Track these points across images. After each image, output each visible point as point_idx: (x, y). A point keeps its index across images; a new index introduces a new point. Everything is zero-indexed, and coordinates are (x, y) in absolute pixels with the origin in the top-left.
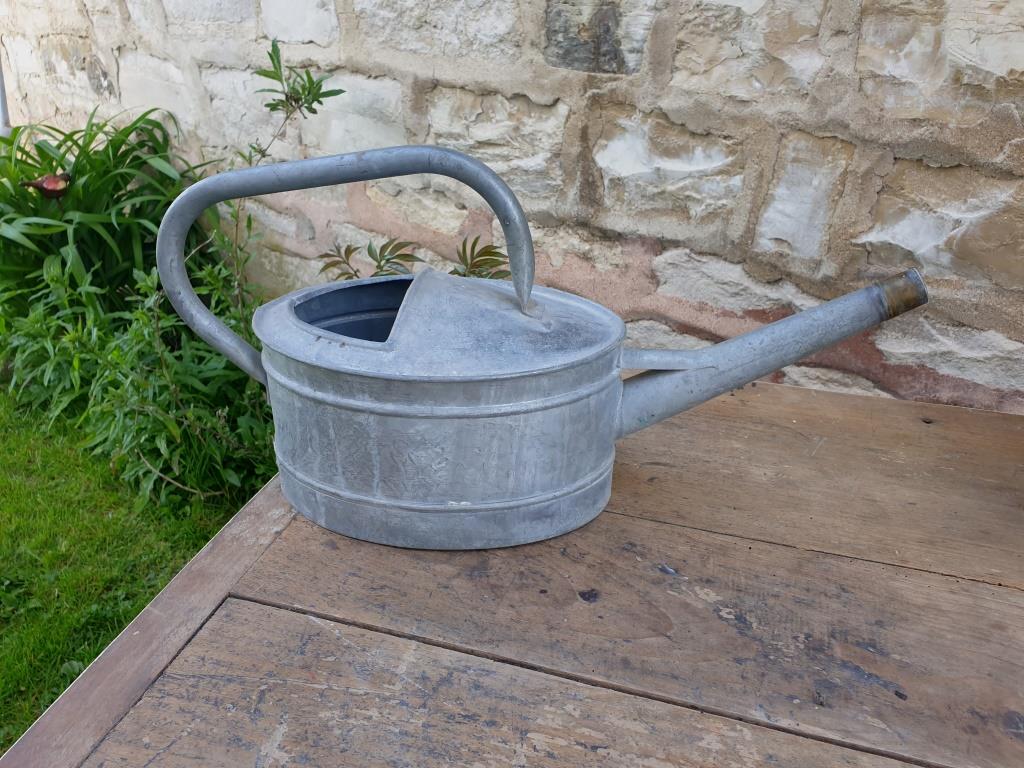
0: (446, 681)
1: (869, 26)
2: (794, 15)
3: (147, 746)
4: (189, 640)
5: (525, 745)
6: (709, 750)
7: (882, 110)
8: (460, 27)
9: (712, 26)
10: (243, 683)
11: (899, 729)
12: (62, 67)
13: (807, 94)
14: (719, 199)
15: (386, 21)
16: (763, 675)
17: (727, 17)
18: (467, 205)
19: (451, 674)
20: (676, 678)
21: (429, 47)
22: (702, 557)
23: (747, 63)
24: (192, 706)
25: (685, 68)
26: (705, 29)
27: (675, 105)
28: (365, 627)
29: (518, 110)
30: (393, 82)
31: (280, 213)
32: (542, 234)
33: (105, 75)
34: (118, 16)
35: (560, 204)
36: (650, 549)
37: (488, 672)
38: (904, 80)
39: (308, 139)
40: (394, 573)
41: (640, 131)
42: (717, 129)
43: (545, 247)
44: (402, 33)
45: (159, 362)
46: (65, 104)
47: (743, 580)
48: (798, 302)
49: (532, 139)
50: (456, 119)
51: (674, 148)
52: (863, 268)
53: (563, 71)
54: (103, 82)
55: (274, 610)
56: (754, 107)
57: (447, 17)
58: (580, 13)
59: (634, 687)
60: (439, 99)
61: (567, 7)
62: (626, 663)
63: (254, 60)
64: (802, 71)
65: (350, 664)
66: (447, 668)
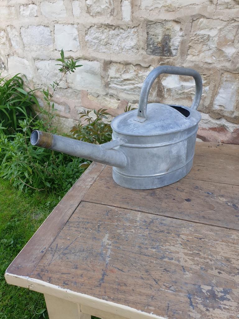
0: (152, 222)
2: (226, 36)
3: (69, 240)
4: (73, 213)
5: (180, 238)
6: (234, 239)
8: (119, 44)
9: (200, 41)
10: (92, 223)
13: (230, 60)
15: (95, 43)
17: (205, 38)
18: (120, 99)
19: (153, 220)
20: (220, 221)
21: (109, 51)
22: (219, 189)
23: (211, 52)
24: (79, 229)
25: (191, 54)
26: (197, 42)
27: (188, 65)
28: (124, 208)
29: (137, 69)
30: (97, 62)
31: (59, 104)
33: (3, 63)
34: (8, 45)
35: (150, 97)
36: (203, 188)
37: (164, 220)
39: (69, 81)
40: (128, 195)
42: (201, 72)
44: (100, 47)
45: (25, 149)
47: (232, 195)
48: (226, 125)
49: (142, 78)
50: (117, 73)
51: (187, 79)
53: (152, 57)
54: (2, 66)
55: (97, 205)
56: (213, 65)
57: (115, 41)
58: (158, 38)
59: (207, 223)
60: (112, 67)
61: (154, 37)
62: (204, 217)
63: (52, 57)
64: (229, 53)
65: (123, 218)
66: (151, 219)
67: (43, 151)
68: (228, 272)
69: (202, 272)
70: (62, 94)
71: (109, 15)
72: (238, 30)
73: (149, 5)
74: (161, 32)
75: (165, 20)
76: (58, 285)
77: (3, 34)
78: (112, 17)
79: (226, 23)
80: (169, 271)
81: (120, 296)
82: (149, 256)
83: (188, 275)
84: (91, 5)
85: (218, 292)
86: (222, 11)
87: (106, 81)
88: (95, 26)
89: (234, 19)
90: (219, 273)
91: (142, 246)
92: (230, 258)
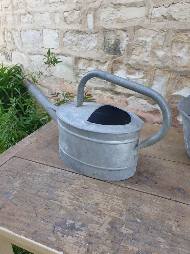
0: (57, 174)
1: (174, 45)
2: (158, 43)
4: (4, 164)
5: (70, 187)
6: (110, 191)
7: (177, 64)
8: (85, 45)
9: (140, 45)
10: (13, 172)
11: (154, 189)
13: (161, 60)
15: (70, 44)
17: (143, 43)
18: (86, 86)
19: (58, 173)
21: (79, 50)
23: (148, 53)
25: (134, 54)
26: (139, 46)
27: (132, 63)
29: (98, 64)
30: (71, 58)
31: (45, 88)
32: (102, 93)
33: (9, 56)
34: (12, 43)
35: (106, 86)
37: (66, 173)
38: (182, 57)
39: (52, 70)
41: (124, 69)
42: (141, 68)
43: (103, 96)
44: (73, 46)
45: (14, 120)
48: (159, 109)
50: (84, 66)
51: (132, 73)
52: (174, 101)
53: (108, 55)
54: (8, 58)
55: (23, 160)
56: (149, 63)
57: (82, 43)
58: (111, 42)
60: (81, 61)
61: (109, 40)
63: (41, 53)
64: (159, 55)
65: (37, 170)
66: (57, 172)
67: (29, 122)
68: (92, 212)
69: (74, 211)
70: (47, 80)
71: (79, 24)
72: (165, 38)
73: (106, 18)
74: (113, 37)
75: (116, 29)
77: (9, 35)
78: (81, 25)
79: (157, 32)
80: (49, 208)
81: (6, 222)
82: (41, 197)
83: (63, 212)
84: (67, 16)
85: (77, 225)
86: (154, 23)
87: (77, 72)
88: (70, 31)
89: (163, 30)
90: (86, 213)
91: (40, 190)
92: (100, 203)
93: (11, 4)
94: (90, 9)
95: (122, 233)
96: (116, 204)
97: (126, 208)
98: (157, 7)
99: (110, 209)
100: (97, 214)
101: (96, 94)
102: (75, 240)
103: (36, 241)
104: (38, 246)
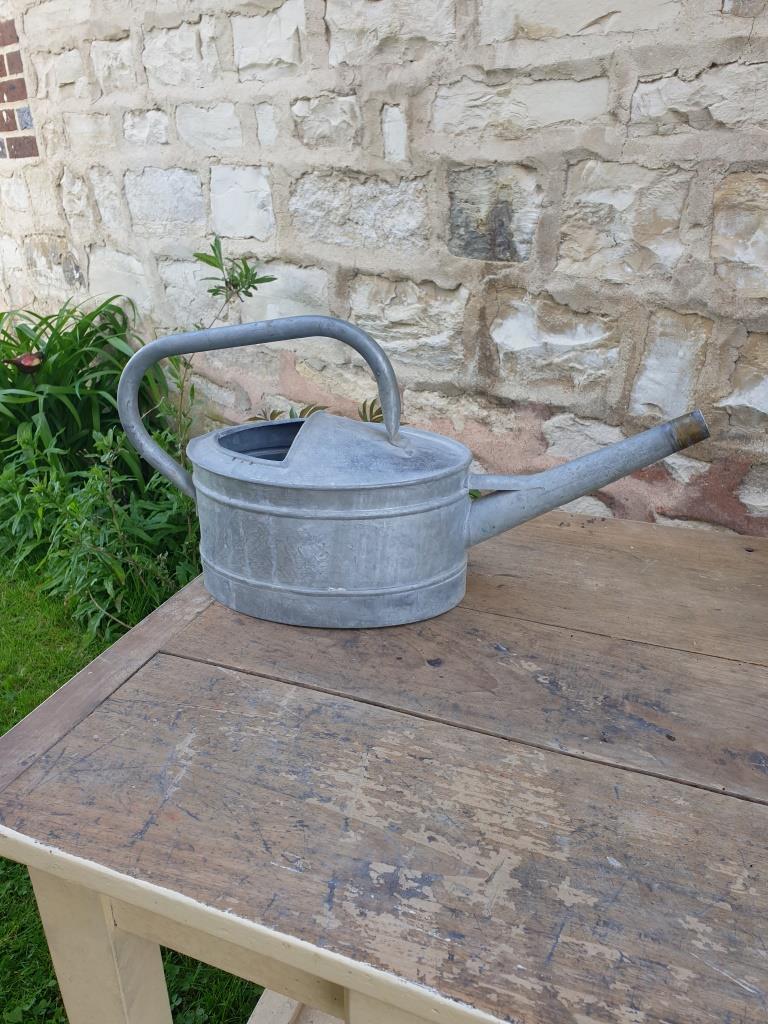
0: (317, 711)
1: (720, 220)
2: (658, 211)
3: (96, 740)
4: (128, 679)
5: (369, 754)
6: (510, 765)
7: (734, 290)
8: (378, 224)
9: (590, 221)
10: (166, 706)
11: (662, 759)
12: (42, 262)
13: (671, 277)
14: (599, 369)
15: (316, 218)
16: (563, 720)
17: (603, 212)
19: (320, 708)
20: (494, 718)
21: (351, 241)
22: (531, 640)
23: (620, 251)
24: (129, 718)
25: (568, 256)
26: (584, 224)
27: (560, 289)
28: (260, 675)
29: (426, 294)
30: (321, 271)
31: (221, 386)
32: (446, 403)
33: (77, 268)
34: (91, 219)
36: (489, 634)
37: (348, 708)
38: (751, 265)
40: (285, 642)
41: (530, 311)
42: (596, 308)
43: (448, 414)
44: (329, 229)
45: (110, 513)
46: (42, 293)
47: (561, 657)
49: (438, 320)
50: (373, 303)
51: (559, 325)
52: (725, 430)
53: (464, 260)
54: (75, 274)
55: (193, 663)
56: (626, 289)
57: (367, 215)
58: (478, 211)
59: (459, 722)
60: (359, 285)
61: (468, 205)
62: (456, 707)
64: (666, 258)
65: (246, 698)
66: (318, 704)
67: (166, 520)
68: (453, 838)
69: (390, 834)
71: (350, 145)
72: (687, 196)
73: (454, 121)
74: (485, 193)
75: (496, 161)
76: (36, 837)
77: (80, 188)
78: (358, 150)
79: (654, 174)
80: (306, 826)
81: (171, 871)
82: (274, 789)
83: (353, 838)
84: (304, 117)
85: (407, 879)
86: (642, 141)
88: (316, 173)
89: (677, 163)
90: (431, 839)
91: (268, 765)
92: (476, 808)
93: (87, 71)
94: (393, 90)
95: (561, 903)
96: (533, 808)
97: (569, 823)
98: (653, 81)
99: (513, 827)
100: (471, 845)
101: (421, 409)
102: (404, 926)
103: (276, 929)
104: (284, 944)
